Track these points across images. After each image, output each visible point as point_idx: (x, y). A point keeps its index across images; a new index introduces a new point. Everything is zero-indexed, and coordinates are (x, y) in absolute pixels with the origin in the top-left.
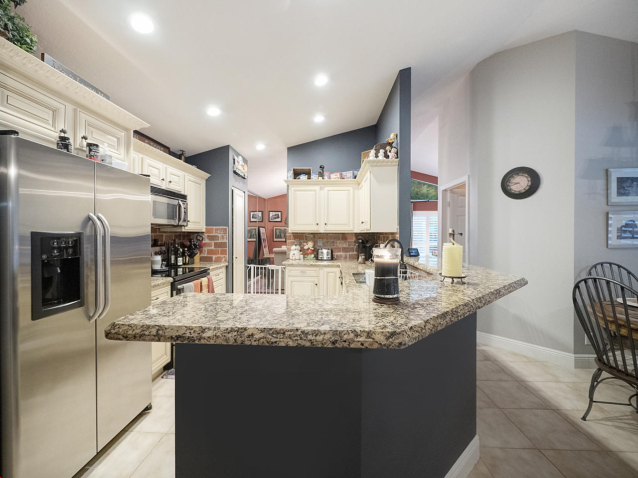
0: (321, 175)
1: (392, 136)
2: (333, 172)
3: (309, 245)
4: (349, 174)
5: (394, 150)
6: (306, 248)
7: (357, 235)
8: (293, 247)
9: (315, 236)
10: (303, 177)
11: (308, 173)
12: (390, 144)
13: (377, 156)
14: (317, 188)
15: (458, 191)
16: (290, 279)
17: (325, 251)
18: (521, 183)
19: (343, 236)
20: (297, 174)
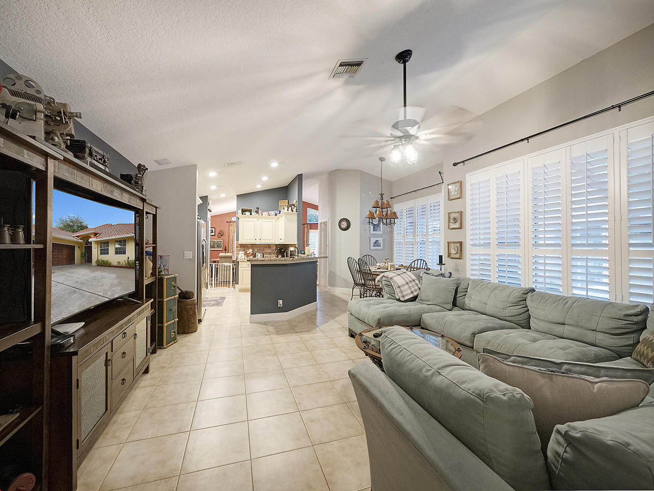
0: (257, 212)
1: (295, 201)
2: (264, 212)
3: (250, 251)
4: (273, 213)
5: (295, 208)
6: (248, 252)
7: (276, 245)
8: (241, 252)
9: (253, 246)
10: (248, 213)
11: (250, 211)
12: (294, 205)
13: (288, 210)
14: (256, 220)
15: (325, 223)
16: (242, 269)
17: (259, 255)
18: (344, 225)
19: (269, 246)
20: (243, 211)
